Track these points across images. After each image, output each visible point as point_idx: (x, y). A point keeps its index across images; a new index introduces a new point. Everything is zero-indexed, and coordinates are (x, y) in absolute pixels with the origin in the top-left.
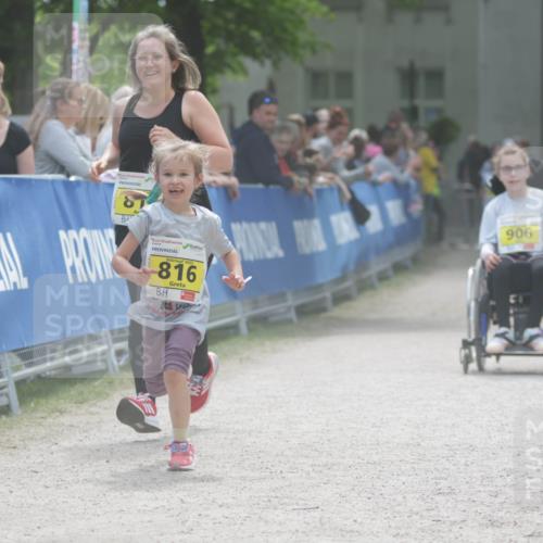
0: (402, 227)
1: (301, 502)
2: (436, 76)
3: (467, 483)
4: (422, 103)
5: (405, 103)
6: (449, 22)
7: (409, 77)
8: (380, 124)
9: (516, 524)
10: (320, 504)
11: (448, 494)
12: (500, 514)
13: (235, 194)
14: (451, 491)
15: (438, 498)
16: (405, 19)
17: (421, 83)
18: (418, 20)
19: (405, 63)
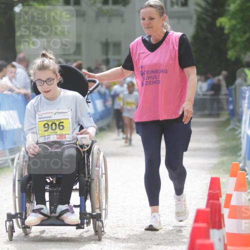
0: (103, 111)
1: (58, 231)
2: (117, 45)
3: (131, 222)
4: (111, 57)
5: (104, 57)
6: (123, 21)
7: (106, 46)
8: (93, 67)
9: (151, 239)
10: (66, 232)
11: (122, 227)
12: (144, 235)
13: (29, 98)
14: (124, 226)
15: (117, 229)
16: (104, 20)
17: (111, 48)
18: (110, 21)
19: (104, 40)
